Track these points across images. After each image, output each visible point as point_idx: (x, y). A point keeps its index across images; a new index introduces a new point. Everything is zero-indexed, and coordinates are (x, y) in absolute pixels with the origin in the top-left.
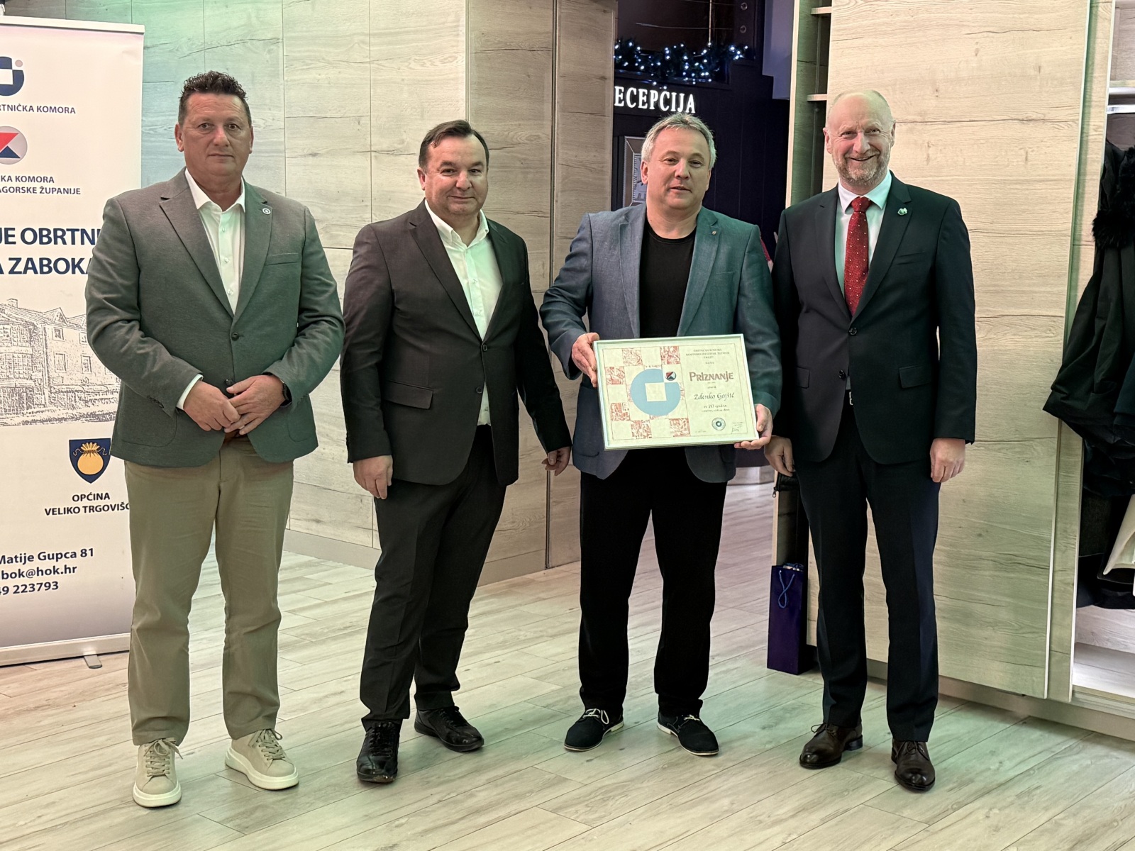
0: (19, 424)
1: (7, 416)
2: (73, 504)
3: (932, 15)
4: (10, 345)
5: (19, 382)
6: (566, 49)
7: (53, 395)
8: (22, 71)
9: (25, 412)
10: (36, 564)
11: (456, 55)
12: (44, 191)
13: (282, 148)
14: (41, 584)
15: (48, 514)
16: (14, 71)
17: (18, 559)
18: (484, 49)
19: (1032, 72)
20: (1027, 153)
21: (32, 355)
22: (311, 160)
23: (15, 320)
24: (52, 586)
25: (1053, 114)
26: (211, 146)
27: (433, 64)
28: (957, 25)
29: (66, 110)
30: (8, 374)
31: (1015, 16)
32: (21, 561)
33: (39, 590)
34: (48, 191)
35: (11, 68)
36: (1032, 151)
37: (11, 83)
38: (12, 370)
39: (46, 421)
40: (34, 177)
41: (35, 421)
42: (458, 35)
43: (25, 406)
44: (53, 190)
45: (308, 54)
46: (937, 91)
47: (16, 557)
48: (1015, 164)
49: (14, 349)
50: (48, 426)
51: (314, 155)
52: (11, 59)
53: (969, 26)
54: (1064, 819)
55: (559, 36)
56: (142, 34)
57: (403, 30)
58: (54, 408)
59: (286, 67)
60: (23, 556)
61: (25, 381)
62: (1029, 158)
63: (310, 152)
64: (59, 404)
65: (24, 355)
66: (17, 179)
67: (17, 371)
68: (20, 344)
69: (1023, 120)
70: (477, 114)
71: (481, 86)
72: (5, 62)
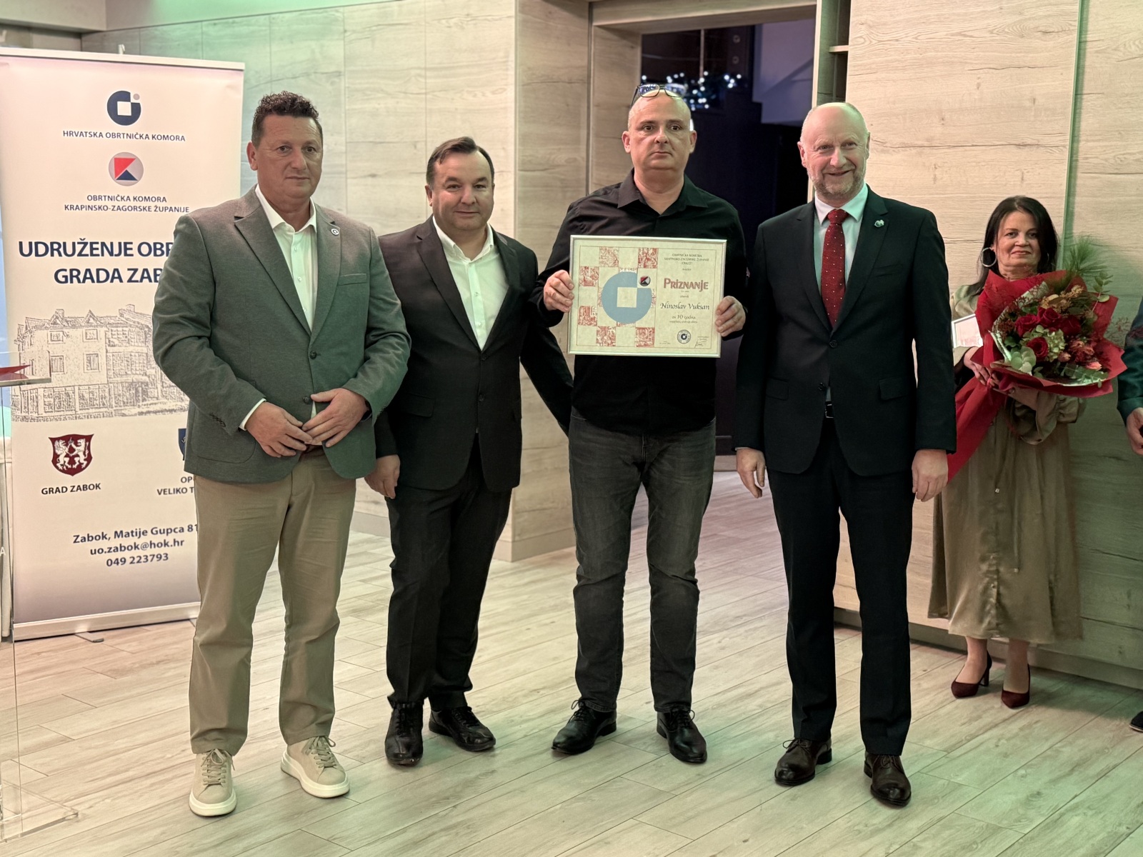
0: (135, 415)
1: (126, 407)
2: (181, 486)
3: (939, 54)
4: (128, 345)
5: (135, 378)
6: (598, 81)
7: (165, 389)
8: (139, 104)
9: (141, 404)
10: (149, 538)
11: (505, 87)
12: (158, 209)
13: (344, 170)
14: (154, 555)
15: (160, 494)
16: (132, 104)
17: (134, 534)
18: (529, 81)
19: (1028, 104)
20: (1023, 173)
21: (147, 354)
22: (370, 180)
23: (132, 323)
24: (163, 557)
25: (1046, 140)
26: (289, 168)
27: (484, 95)
28: (961, 62)
29: (177, 138)
30: (127, 371)
31: (1013, 55)
32: (136, 535)
33: (152, 560)
34: (161, 209)
35: (129, 101)
36: (1028, 172)
37: (130, 114)
38: (129, 367)
39: (159, 412)
40: (149, 198)
41: (149, 412)
42: (507, 70)
43: (140, 398)
44: (165, 209)
45: (367, 86)
46: (943, 119)
47: (132, 532)
48: (1012, 183)
49: (131, 349)
50: (160, 415)
51: (373, 176)
52: (129, 94)
53: (971, 63)
54: (1063, 747)
55: (594, 70)
56: (241, 70)
57: (456, 65)
58: (166, 400)
59: (348, 97)
60: (138, 531)
61: (141, 377)
62: (1024, 178)
63: (369, 173)
64: (169, 397)
65: (140, 354)
66: (135, 199)
67: (134, 368)
68: (136, 344)
69: (1019, 145)
70: (524, 139)
71: (527, 114)
72: (124, 96)
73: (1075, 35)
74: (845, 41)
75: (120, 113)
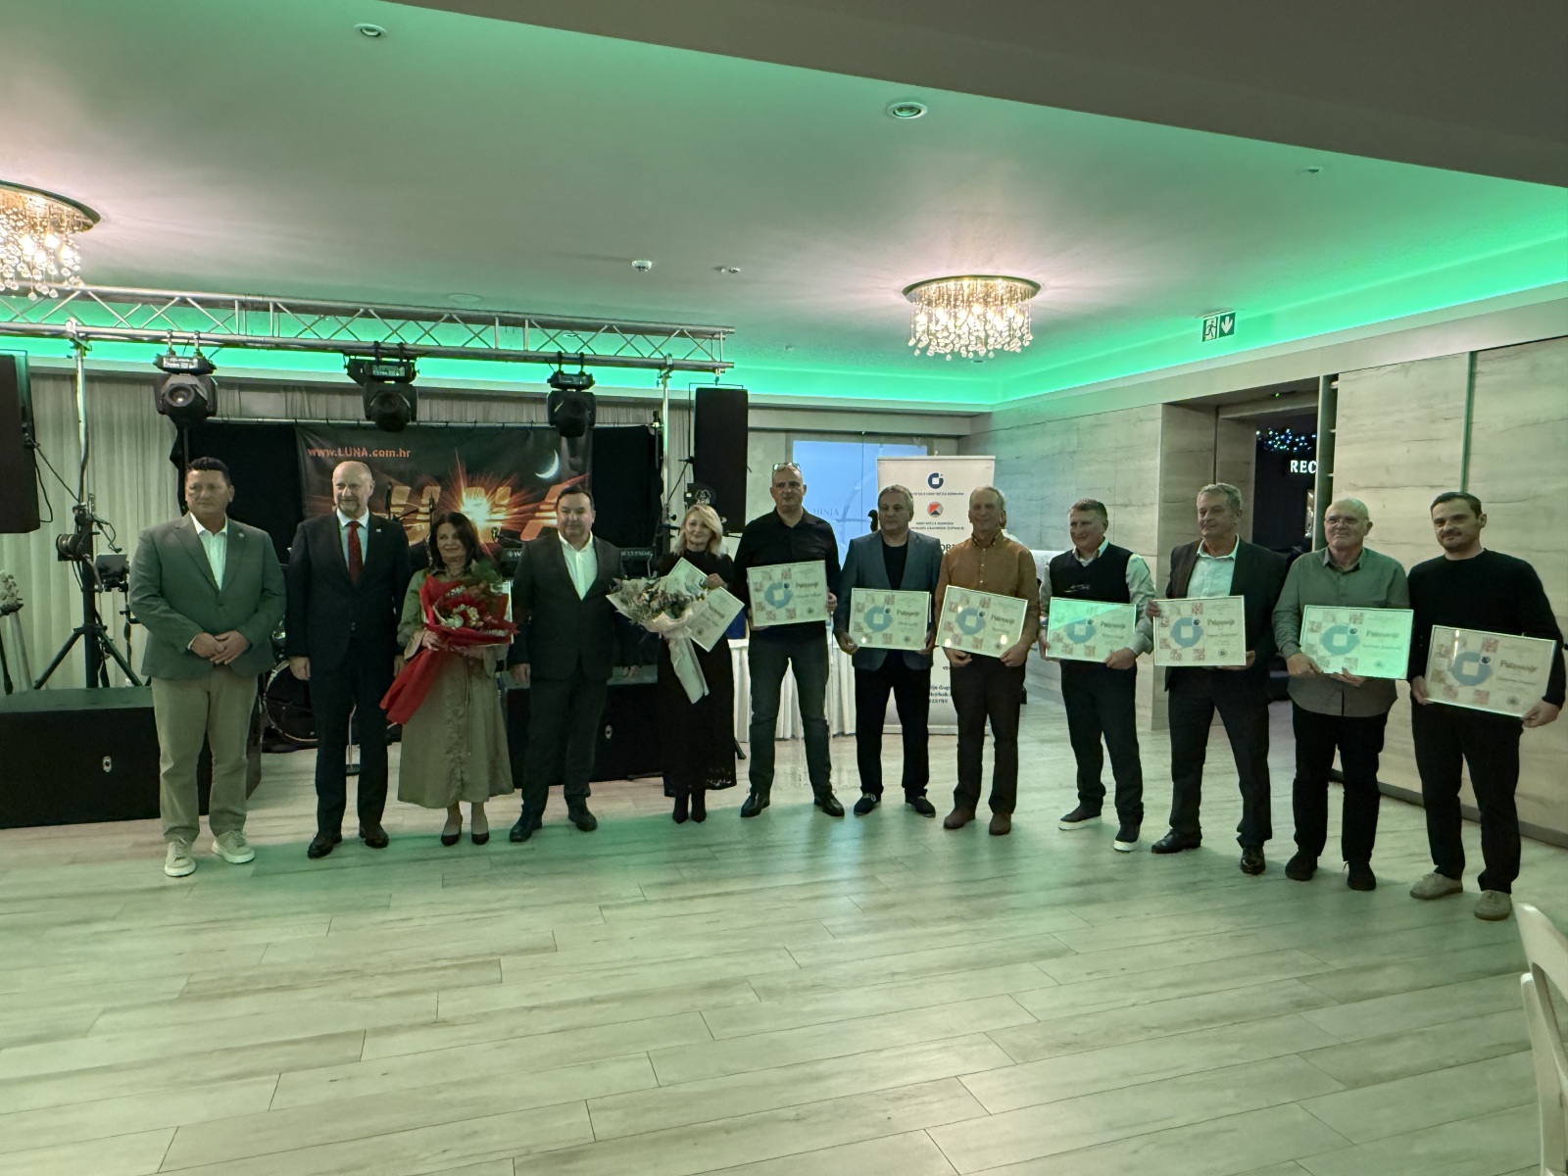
6: (1224, 449)
8: (942, 479)
12: (949, 529)
16: (939, 479)
18: (1170, 453)
27: (1146, 461)
28: (1398, 437)
31: (1429, 432)
35: (938, 477)
37: (938, 483)
42: (1157, 446)
44: (953, 528)
52: (938, 473)
53: (1405, 438)
55: (1219, 443)
57: (1131, 445)
66: (938, 524)
70: (1165, 484)
71: (1167, 471)
72: (936, 475)
73: (1463, 421)
74: (1334, 427)
75: (934, 483)
